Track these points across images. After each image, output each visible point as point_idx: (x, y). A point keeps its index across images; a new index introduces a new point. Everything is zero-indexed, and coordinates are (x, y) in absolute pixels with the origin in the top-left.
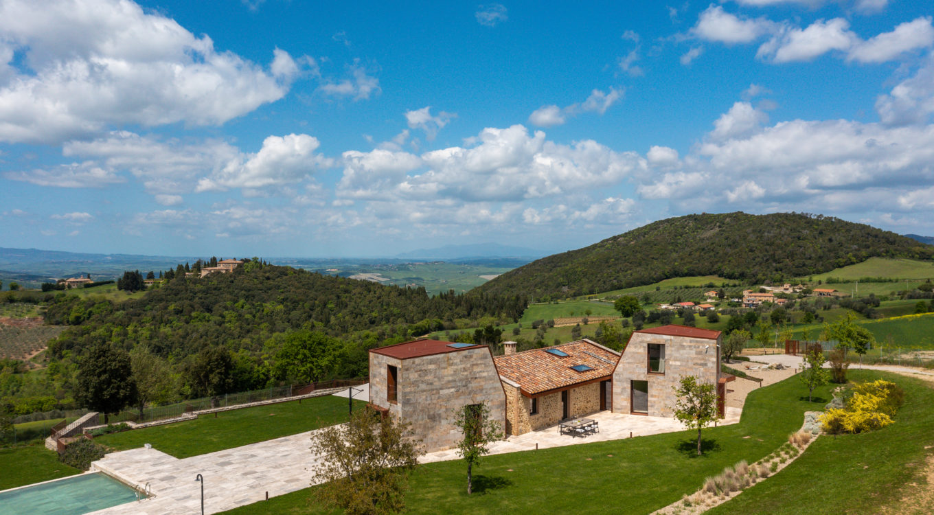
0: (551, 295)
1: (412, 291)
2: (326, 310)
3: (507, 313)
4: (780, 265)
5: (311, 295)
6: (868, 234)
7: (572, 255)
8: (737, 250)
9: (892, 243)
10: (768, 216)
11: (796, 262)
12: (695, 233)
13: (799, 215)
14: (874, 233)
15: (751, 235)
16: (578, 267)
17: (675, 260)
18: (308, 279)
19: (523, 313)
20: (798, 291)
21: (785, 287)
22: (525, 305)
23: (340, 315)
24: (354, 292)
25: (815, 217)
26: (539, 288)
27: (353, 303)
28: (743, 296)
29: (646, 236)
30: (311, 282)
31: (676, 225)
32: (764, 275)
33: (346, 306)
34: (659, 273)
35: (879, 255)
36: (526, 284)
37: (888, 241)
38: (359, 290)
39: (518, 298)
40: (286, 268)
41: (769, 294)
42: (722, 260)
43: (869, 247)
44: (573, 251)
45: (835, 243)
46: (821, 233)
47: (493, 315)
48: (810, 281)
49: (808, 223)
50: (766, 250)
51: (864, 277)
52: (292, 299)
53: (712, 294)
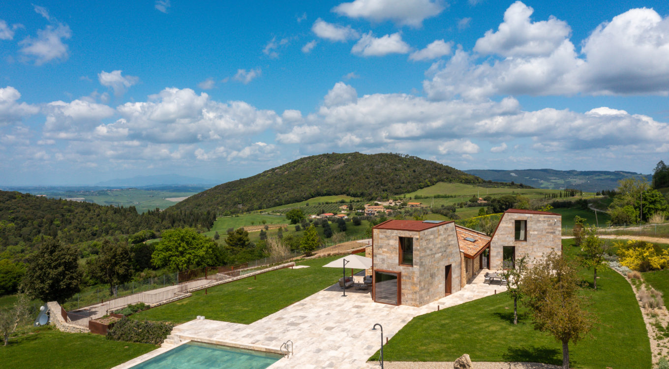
0: (231, 210)
1: (125, 210)
2: (53, 226)
3: (201, 224)
4: (386, 187)
5: (39, 215)
6: (436, 167)
7: (243, 182)
8: (358, 178)
9: (449, 173)
10: (376, 155)
11: (396, 185)
12: (329, 166)
13: (394, 155)
14: (439, 167)
15: (366, 168)
16: (249, 190)
17: (317, 185)
18: (35, 201)
19: (213, 224)
20: (399, 204)
21: (390, 202)
22: (215, 218)
23: (66, 229)
24: (76, 211)
25: (404, 156)
26: (221, 206)
27: (76, 220)
28: (365, 208)
29: (295, 168)
30: (38, 204)
31: (315, 161)
32: (376, 194)
33: (70, 223)
34: (307, 194)
35: (443, 181)
36: (210, 203)
37: (447, 172)
38: (80, 209)
39: (209, 213)
40: (14, 193)
41: (380, 207)
42: (348, 184)
43: (437, 176)
44: (244, 179)
45: (417, 173)
46: (408, 166)
47: (191, 226)
48: (405, 197)
49: (400, 160)
50: (377, 178)
51: (436, 194)
52: (22, 218)
53: (344, 207)
